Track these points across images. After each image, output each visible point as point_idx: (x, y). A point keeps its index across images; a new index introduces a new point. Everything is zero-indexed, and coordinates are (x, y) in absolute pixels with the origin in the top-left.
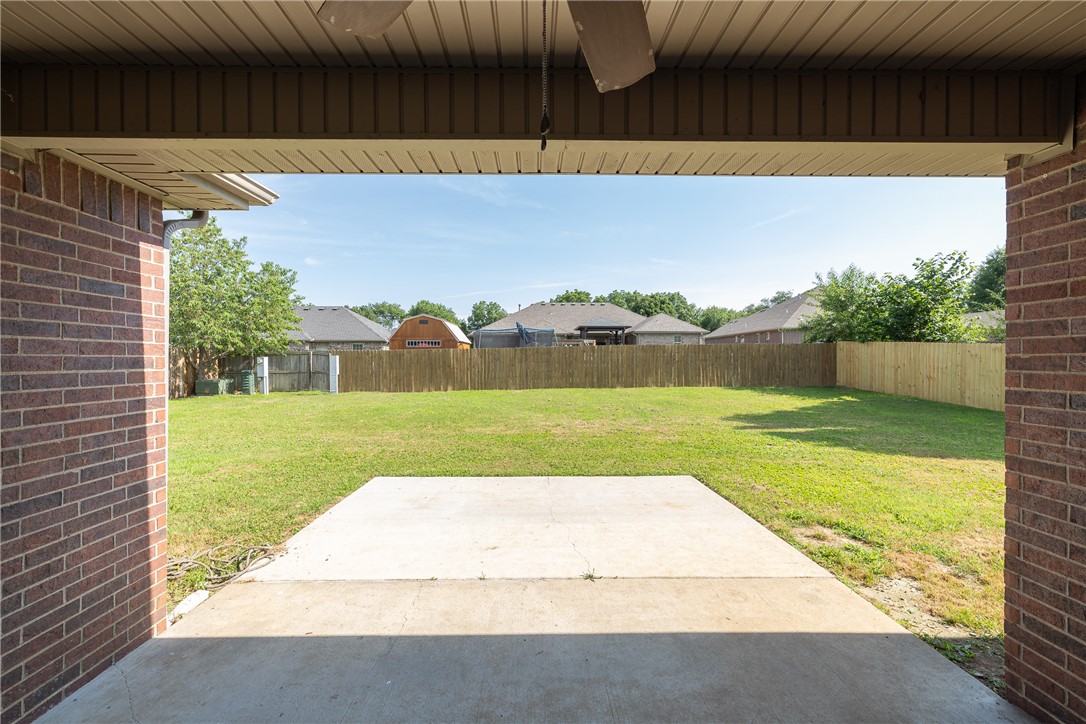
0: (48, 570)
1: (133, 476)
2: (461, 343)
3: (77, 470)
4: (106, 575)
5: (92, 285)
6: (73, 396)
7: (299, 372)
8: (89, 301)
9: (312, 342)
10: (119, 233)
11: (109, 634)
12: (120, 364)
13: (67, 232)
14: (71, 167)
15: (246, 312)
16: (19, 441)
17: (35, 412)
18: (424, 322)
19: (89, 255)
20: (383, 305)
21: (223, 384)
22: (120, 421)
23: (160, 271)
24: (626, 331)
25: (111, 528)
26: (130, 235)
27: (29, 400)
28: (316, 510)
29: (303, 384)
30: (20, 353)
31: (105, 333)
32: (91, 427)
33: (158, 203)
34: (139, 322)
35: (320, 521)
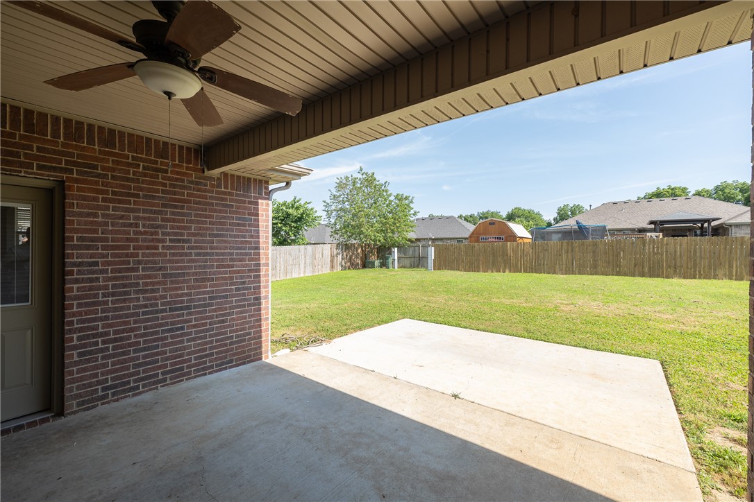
0: (223, 321)
1: (255, 293)
2: (521, 238)
3: (233, 287)
4: (244, 329)
5: (240, 219)
6: (232, 260)
7: (414, 257)
8: (239, 225)
9: (433, 239)
10: (250, 197)
11: (244, 352)
12: (250, 249)
13: (231, 200)
14: (233, 176)
15: (386, 223)
16: (214, 274)
17: (219, 265)
18: (492, 223)
19: (238, 208)
20: (487, 213)
21: (377, 263)
22: (250, 271)
23: (267, 210)
24: (713, 224)
25: (246, 312)
26: (255, 198)
27: (218, 260)
28: (360, 329)
29: (416, 265)
30: (215, 244)
31: (244, 237)
32: (239, 272)
33: (267, 183)
34: (258, 232)
35: (359, 333)
